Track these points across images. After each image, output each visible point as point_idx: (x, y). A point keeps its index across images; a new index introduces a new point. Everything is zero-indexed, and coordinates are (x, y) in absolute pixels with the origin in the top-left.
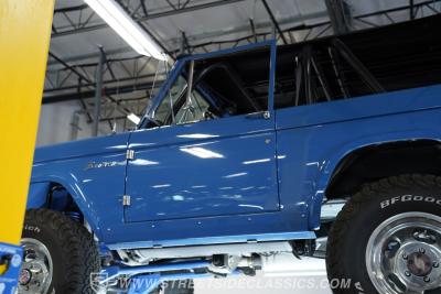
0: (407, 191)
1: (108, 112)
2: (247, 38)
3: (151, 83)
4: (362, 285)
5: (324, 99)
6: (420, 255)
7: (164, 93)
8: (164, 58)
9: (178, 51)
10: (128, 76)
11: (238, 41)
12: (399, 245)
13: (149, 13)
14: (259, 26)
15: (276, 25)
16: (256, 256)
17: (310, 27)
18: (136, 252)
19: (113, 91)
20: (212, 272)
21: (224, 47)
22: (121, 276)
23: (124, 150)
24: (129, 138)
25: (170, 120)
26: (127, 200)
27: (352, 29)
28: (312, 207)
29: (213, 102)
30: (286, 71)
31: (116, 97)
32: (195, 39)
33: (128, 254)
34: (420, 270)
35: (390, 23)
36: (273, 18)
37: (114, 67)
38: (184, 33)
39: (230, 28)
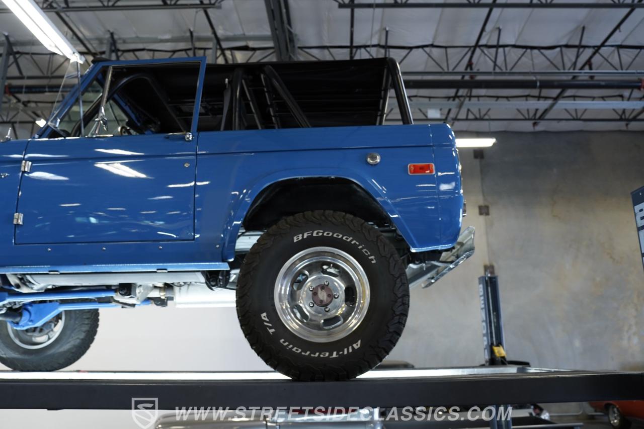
0: (319, 226)
1: (12, 114)
2: (186, 50)
3: (59, 87)
4: (268, 316)
5: (255, 127)
6: (323, 287)
7: (73, 100)
8: (76, 58)
9: (103, 53)
10: (39, 74)
11: (174, 52)
12: (307, 278)
13: (71, 5)
14: (200, 39)
15: (218, 41)
16: (168, 287)
17: (254, 49)
18: (29, 277)
19: (19, 89)
20: (118, 302)
21: (158, 55)
22: (10, 303)
23: (19, 161)
24: (27, 147)
25: (78, 132)
26: (19, 218)
27: (296, 59)
28: (227, 238)
29: (133, 116)
30: (214, 92)
31: (23, 97)
32: (125, 42)
33: (21, 279)
34: (322, 301)
35: (331, 59)
36: (215, 33)
37: (22, 61)
38: (112, 34)
39: (167, 37)
